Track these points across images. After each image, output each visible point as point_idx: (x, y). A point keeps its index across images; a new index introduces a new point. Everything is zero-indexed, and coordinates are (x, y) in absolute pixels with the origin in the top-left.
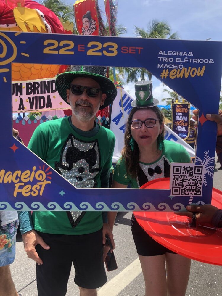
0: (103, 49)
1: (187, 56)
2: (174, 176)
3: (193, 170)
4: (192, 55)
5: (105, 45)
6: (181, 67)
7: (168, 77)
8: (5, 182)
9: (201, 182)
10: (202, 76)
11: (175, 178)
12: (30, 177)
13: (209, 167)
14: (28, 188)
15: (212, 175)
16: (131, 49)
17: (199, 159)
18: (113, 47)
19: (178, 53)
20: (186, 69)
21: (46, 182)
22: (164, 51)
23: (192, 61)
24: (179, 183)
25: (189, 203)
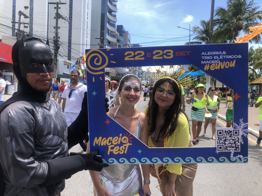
0: (163, 54)
1: (222, 55)
2: (219, 137)
3: (232, 133)
4: (225, 53)
5: (165, 52)
6: (218, 62)
7: (209, 69)
8: (102, 145)
9: (239, 141)
10: (234, 66)
11: (219, 139)
12: (118, 141)
13: (244, 130)
14: (117, 148)
15: (247, 136)
16: (183, 53)
17: (236, 124)
18: (170, 52)
19: (216, 53)
20: (222, 63)
21: (128, 144)
22: (205, 53)
23: (226, 57)
24: (222, 142)
25: (231, 156)
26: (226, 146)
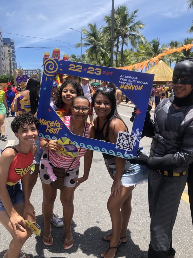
0: (95, 71)
1: (134, 79)
2: (119, 138)
3: (129, 137)
4: (137, 79)
5: (96, 69)
6: (131, 84)
7: (123, 88)
9: (133, 144)
10: (141, 90)
13: (138, 137)
14: (52, 129)
15: (139, 142)
16: (108, 73)
17: (133, 132)
18: (99, 71)
19: (130, 77)
20: (133, 85)
21: (60, 128)
22: (123, 76)
23: (137, 82)
24: (121, 142)
25: (125, 153)
26: (123, 145)
